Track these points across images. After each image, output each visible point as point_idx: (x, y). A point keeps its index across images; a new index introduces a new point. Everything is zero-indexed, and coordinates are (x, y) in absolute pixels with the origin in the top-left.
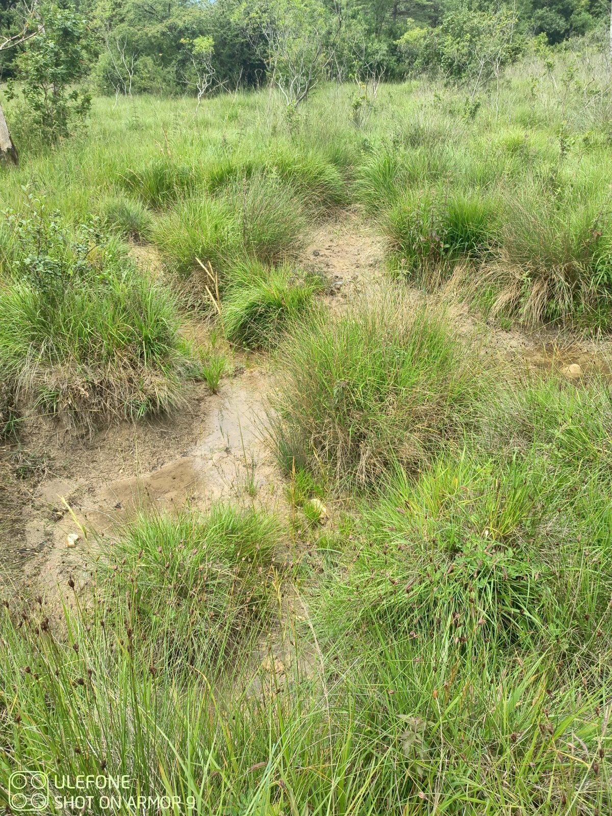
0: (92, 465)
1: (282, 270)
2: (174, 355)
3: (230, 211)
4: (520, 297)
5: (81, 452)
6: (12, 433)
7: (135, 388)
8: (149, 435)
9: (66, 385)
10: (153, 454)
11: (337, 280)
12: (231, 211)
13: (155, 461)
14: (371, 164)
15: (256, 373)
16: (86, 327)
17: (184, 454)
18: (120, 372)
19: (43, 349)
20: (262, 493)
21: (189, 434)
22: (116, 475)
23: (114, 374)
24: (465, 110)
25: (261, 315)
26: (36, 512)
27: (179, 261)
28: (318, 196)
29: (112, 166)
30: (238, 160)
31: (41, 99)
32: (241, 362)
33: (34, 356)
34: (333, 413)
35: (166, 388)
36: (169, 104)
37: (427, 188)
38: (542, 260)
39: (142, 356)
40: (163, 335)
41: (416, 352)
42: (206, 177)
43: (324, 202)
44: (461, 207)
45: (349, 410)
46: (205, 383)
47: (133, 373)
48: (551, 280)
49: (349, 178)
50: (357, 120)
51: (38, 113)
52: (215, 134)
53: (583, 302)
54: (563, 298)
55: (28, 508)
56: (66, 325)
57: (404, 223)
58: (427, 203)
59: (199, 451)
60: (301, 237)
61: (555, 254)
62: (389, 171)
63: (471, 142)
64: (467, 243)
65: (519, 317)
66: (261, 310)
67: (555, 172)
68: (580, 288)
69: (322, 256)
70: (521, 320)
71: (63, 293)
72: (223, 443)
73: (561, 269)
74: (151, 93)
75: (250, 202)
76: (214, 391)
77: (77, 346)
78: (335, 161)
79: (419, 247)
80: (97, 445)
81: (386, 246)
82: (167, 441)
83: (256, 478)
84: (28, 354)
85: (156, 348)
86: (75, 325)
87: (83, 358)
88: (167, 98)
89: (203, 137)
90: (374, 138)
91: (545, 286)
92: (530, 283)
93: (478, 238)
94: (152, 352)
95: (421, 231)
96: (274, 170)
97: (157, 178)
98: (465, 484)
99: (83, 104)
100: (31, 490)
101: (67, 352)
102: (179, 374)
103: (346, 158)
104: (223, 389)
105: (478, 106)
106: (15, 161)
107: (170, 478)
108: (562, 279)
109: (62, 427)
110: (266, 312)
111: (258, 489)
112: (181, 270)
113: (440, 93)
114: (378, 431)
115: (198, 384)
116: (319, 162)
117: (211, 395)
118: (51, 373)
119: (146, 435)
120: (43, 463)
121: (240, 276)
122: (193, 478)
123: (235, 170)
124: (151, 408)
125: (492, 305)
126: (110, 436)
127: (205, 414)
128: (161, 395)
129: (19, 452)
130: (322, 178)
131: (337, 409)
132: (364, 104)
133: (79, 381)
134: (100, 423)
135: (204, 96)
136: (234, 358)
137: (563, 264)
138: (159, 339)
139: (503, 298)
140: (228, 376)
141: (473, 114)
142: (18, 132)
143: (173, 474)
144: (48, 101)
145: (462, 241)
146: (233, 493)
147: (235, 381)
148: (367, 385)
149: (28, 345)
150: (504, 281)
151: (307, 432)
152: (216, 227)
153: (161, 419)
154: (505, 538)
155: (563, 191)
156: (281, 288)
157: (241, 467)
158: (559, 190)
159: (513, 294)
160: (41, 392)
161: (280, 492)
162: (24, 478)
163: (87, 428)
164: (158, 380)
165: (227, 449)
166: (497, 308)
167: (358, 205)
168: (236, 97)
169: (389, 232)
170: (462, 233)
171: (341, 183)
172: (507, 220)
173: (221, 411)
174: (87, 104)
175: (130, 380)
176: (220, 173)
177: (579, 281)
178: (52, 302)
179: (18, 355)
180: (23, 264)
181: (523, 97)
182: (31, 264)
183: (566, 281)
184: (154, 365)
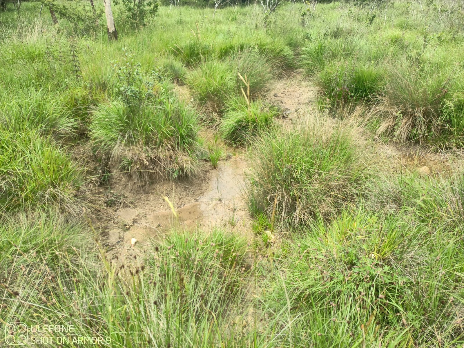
0: (146, 202)
1: (257, 103)
2: (195, 145)
3: (229, 69)
4: (395, 125)
5: (141, 195)
6: (106, 182)
7: (173, 162)
8: (178, 188)
9: (137, 157)
10: (180, 199)
11: (287, 110)
12: (231, 68)
13: (180, 203)
14: (311, 46)
15: (238, 159)
16: (150, 126)
17: (196, 200)
18: (166, 152)
19: (126, 137)
20: (238, 225)
21: (199, 189)
22: (159, 209)
23: (162, 153)
24: (366, 19)
25: (243, 127)
26: (115, 225)
27: (201, 95)
28: (279, 63)
29: (167, 43)
30: (236, 42)
31: (132, 5)
32: (231, 152)
33: (121, 141)
34: (282, 183)
35: (189, 163)
36: (200, 11)
37: (342, 61)
38: (410, 105)
39: (178, 144)
40: (190, 134)
41: (332, 152)
42: (217, 50)
43: (282, 67)
44: (363, 72)
45: (291, 182)
46: (210, 162)
47: (172, 153)
48: (414, 116)
49: (298, 54)
50: (303, 23)
51: (130, 13)
52: (224, 27)
53: (433, 130)
54: (421, 128)
55: (111, 223)
56: (139, 125)
57: (328, 80)
58: (343, 69)
59: (204, 199)
60: (268, 85)
61: (417, 102)
62: (321, 51)
63: (370, 36)
64: (364, 93)
65: (393, 137)
66: (244, 124)
67: (420, 55)
68: (431, 122)
69: (279, 97)
70: (395, 138)
71: (139, 107)
72: (218, 196)
73: (421, 110)
74: (189, 5)
75: (241, 64)
76: (215, 167)
77: (144, 136)
78: (290, 44)
79: (336, 94)
80: (150, 191)
81: (316, 93)
82: (188, 192)
83: (235, 217)
84: (118, 139)
85: (186, 141)
86: (144, 125)
87: (147, 143)
88: (197, 8)
89: (217, 28)
90: (313, 33)
91: (411, 120)
92: (401, 118)
93: (372, 90)
94: (184, 142)
95: (338, 85)
96: (256, 47)
97: (191, 50)
98: (360, 227)
99: (154, 9)
100: (114, 213)
101: (139, 140)
102: (197, 156)
103: (296, 43)
104: (219, 167)
105: (374, 17)
106: (116, 38)
107: (188, 213)
108: (421, 116)
109: (133, 180)
110: (247, 125)
111: (236, 223)
112: (201, 100)
113: (352, 9)
114: (308, 196)
115: (207, 162)
116: (281, 45)
117: (213, 169)
118: (129, 150)
119: (176, 188)
120: (121, 199)
121: (233, 105)
122: (200, 213)
123: (234, 47)
124: (181, 173)
125: (377, 129)
126: (157, 187)
127: (209, 179)
128: (187, 166)
129: (108, 192)
130: (282, 53)
131: (285, 181)
132: (308, 13)
133: (144, 156)
134: (153, 179)
135: (218, 7)
136: (227, 150)
137: (422, 108)
138: (188, 136)
139: (384, 125)
140: (223, 160)
141: (371, 21)
142: (118, 23)
143: (190, 211)
144: (135, 7)
145: (361, 92)
146: (222, 224)
147: (226, 163)
148: (302, 168)
149: (119, 134)
150: (385, 115)
151: (266, 193)
152: (222, 77)
153: (185, 180)
154: (384, 260)
155: (424, 66)
156: (256, 113)
157: (227, 210)
158: (422, 65)
159: (391, 123)
160: (123, 160)
161: (248, 226)
162: (110, 206)
163: (145, 182)
164: (185, 158)
165: (220, 199)
166: (380, 131)
167: (301, 70)
168: (235, 8)
169: (319, 85)
170: (362, 87)
171: (293, 57)
172: (390, 81)
173: (218, 179)
174: (155, 9)
175: (171, 157)
176: (226, 48)
177: (431, 118)
178: (133, 112)
179: (113, 139)
180: (119, 90)
181: (401, 12)
182: (124, 91)
183: (423, 117)
184: (184, 150)
